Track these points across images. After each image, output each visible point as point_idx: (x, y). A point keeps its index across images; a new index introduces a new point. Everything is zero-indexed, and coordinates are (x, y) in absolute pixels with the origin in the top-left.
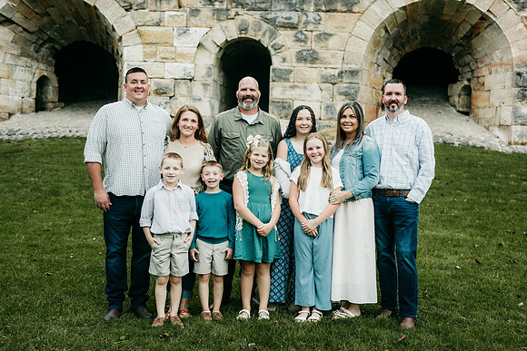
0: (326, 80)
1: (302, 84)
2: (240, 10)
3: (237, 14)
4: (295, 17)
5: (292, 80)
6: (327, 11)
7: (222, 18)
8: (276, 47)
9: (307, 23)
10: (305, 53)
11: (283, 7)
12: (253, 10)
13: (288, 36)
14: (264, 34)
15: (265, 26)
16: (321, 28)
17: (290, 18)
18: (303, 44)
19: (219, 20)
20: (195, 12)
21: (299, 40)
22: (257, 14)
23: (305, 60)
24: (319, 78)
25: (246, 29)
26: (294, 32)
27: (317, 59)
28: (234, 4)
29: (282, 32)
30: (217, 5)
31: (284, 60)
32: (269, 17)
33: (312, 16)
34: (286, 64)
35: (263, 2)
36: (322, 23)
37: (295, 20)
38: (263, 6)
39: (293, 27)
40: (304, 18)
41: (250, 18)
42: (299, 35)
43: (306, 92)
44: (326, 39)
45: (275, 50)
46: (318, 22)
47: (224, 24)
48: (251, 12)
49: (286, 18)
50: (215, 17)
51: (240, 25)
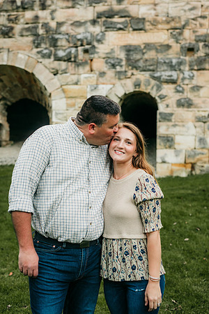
0: (199, 119)
1: (181, 124)
2: (135, 71)
3: (133, 74)
4: (174, 75)
5: (173, 120)
6: (198, 70)
7: (122, 77)
8: (162, 97)
9: (184, 79)
10: (182, 101)
11: (166, 68)
12: (145, 71)
13: (170, 89)
14: (152, 88)
15: (153, 82)
16: (194, 82)
17: (171, 76)
18: (181, 94)
19: (120, 79)
20: (102, 74)
21: (178, 91)
22: (147, 74)
23: (183, 106)
24: (194, 118)
25: (139, 85)
26: (174, 86)
27: (191, 105)
28: (130, 67)
29: (165, 86)
30: (118, 68)
31: (167, 106)
32: (156, 75)
33: (187, 74)
34: (169, 109)
35: (151, 65)
36: (195, 78)
37: (175, 77)
38: (151, 68)
39: (174, 82)
40: (181, 76)
41: (142, 76)
42: (178, 88)
43: (184, 129)
44: (198, 90)
45: (161, 99)
46: (192, 78)
47: (123, 82)
48: (143, 73)
49: (168, 76)
50: (117, 77)
51: (135, 82)
